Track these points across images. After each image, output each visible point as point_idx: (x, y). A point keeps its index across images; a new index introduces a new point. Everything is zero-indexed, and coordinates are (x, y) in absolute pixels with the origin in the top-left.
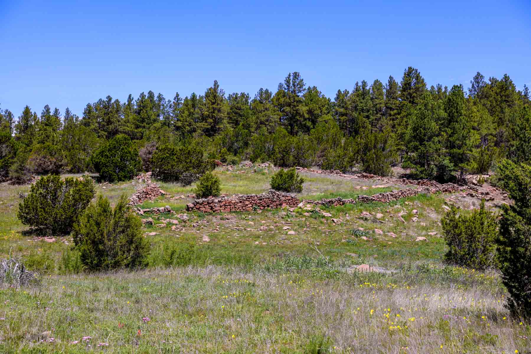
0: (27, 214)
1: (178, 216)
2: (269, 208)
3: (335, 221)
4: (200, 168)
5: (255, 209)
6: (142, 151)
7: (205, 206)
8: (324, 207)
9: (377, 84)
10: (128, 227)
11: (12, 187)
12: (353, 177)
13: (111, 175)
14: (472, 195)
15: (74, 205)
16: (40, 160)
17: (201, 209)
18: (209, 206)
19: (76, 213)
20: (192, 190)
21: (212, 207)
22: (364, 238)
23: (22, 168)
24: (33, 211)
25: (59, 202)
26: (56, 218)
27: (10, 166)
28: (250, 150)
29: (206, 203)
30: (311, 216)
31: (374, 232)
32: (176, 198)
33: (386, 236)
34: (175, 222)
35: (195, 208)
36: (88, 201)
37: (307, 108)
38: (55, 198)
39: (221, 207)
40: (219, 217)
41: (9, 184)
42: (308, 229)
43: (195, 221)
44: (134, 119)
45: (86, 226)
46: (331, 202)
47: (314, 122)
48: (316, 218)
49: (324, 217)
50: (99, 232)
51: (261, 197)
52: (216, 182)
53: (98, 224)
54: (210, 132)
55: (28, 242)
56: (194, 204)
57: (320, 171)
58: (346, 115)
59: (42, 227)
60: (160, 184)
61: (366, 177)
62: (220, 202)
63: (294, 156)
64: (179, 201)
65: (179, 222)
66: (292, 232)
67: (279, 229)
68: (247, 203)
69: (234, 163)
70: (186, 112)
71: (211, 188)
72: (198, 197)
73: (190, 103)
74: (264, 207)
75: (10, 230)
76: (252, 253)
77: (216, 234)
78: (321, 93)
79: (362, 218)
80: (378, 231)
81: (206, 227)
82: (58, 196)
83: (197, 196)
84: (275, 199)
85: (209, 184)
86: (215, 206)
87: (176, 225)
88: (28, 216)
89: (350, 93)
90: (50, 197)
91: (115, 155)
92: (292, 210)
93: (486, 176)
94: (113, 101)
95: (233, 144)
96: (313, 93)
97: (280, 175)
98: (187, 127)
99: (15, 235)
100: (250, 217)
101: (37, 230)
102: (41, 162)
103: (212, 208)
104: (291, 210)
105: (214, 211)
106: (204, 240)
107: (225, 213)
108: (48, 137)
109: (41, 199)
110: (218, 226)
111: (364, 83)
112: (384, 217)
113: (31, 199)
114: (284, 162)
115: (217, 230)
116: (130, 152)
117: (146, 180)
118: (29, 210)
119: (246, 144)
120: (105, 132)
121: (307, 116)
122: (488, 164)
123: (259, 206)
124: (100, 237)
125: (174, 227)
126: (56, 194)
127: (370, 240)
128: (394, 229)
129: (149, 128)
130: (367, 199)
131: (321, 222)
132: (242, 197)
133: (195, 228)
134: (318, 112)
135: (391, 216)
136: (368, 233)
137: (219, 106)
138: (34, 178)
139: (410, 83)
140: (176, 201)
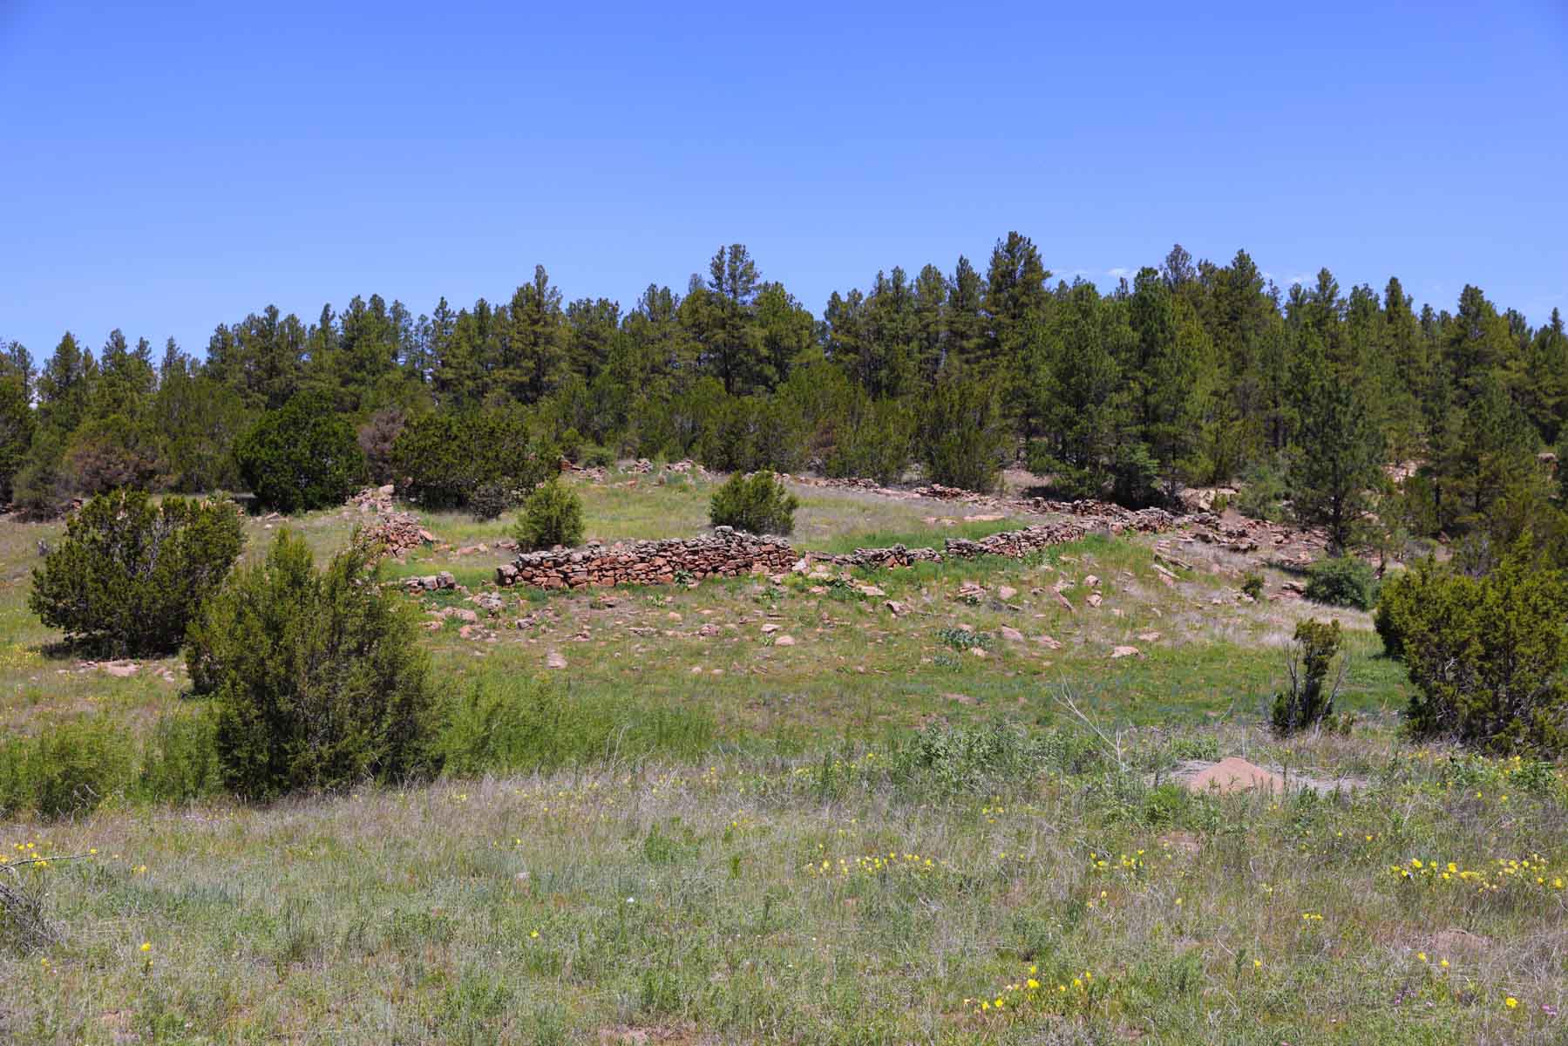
0: (57, 597)
1: (477, 599)
2: (718, 576)
3: (897, 609)
4: (521, 474)
5: (681, 579)
6: (366, 432)
7: (549, 572)
8: (862, 572)
9: (929, 274)
10: (378, 634)
11: (19, 527)
12: (907, 494)
13: (285, 493)
14: (1205, 539)
15: (189, 572)
16: (98, 458)
17: (536, 579)
18: (558, 571)
19: (193, 592)
20: (504, 531)
21: (565, 574)
22: (979, 652)
23: (46, 478)
24: (73, 588)
25: (147, 563)
26: (138, 607)
27: (16, 472)
28: (632, 434)
29: (550, 563)
30: (830, 596)
31: (999, 634)
32: (466, 550)
33: (1032, 644)
34: (469, 615)
35: (519, 578)
36: (228, 562)
37: (766, 332)
38: (134, 551)
39: (589, 572)
40: (586, 600)
41: (13, 520)
42: (827, 631)
43: (524, 613)
44: (337, 361)
45: (231, 634)
46: (878, 558)
47: (782, 368)
48: (843, 601)
49: (864, 597)
50: (280, 653)
51: (697, 545)
52: (571, 506)
53: (274, 628)
54: (529, 392)
55: (60, 676)
56: (516, 565)
57: (822, 482)
58: (856, 350)
59: (99, 633)
60: (417, 516)
61: (942, 494)
62: (586, 559)
63: (756, 444)
64: (472, 560)
65: (479, 615)
66: (786, 639)
67: (754, 630)
68: (660, 561)
69: (601, 462)
70: (466, 347)
71: (559, 523)
72: (525, 546)
73: (474, 324)
74: (705, 572)
75: (10, 642)
76: (691, 699)
77: (581, 646)
78: (792, 297)
79: (964, 600)
80: (1012, 633)
81: (553, 627)
82: (144, 547)
83: (521, 546)
84: (732, 552)
85: (555, 512)
86: (573, 571)
87: (472, 623)
88: (60, 605)
89: (864, 298)
90: (121, 551)
91: (297, 441)
92: (778, 578)
93: (1227, 492)
94: (281, 318)
95: (589, 417)
96: (775, 298)
97: (734, 490)
98: (467, 382)
99: (21, 658)
100: (669, 599)
101: (83, 642)
102: (98, 463)
103: (566, 578)
104: (778, 581)
105: (571, 586)
106: (552, 663)
107: (602, 590)
108: (118, 402)
109: (94, 556)
110: (587, 624)
111: (898, 274)
112: (1017, 595)
113: (65, 557)
114: (731, 460)
115: (585, 637)
116: (335, 434)
117: (379, 506)
118: (62, 586)
119: (621, 419)
120: (263, 394)
121: (764, 352)
122: (1231, 460)
123: (690, 570)
124: (282, 671)
125: (466, 629)
126: (136, 544)
127: (995, 656)
128: (1050, 626)
129: (375, 382)
130: (969, 550)
131: (861, 612)
132: (646, 546)
133: (522, 633)
134: (791, 342)
135: (1035, 594)
136: (986, 637)
137: (549, 329)
138: (80, 502)
139: (1014, 271)
140: (464, 560)
